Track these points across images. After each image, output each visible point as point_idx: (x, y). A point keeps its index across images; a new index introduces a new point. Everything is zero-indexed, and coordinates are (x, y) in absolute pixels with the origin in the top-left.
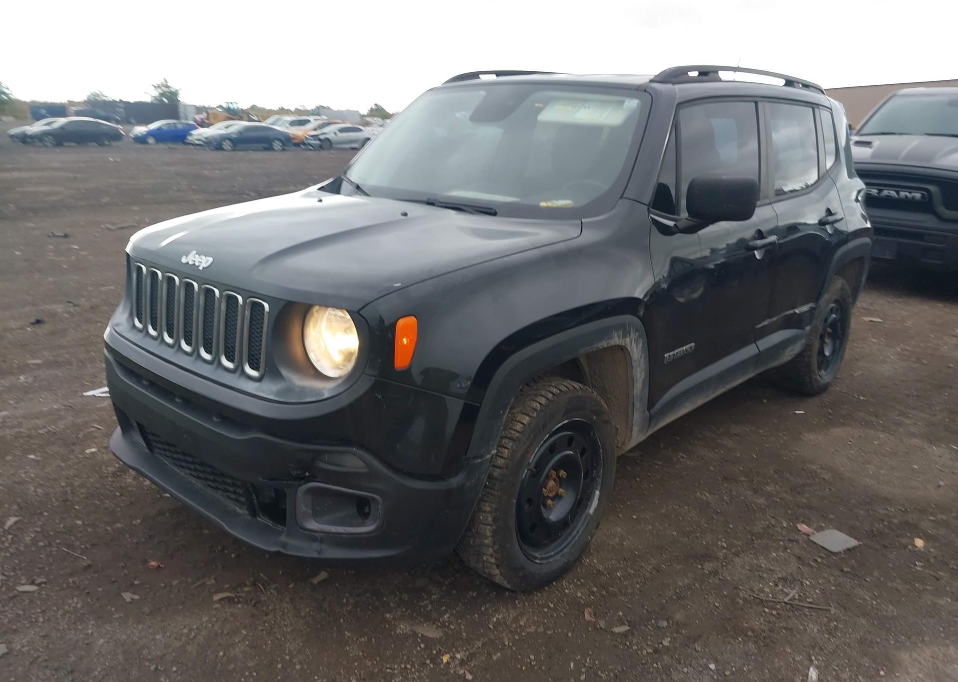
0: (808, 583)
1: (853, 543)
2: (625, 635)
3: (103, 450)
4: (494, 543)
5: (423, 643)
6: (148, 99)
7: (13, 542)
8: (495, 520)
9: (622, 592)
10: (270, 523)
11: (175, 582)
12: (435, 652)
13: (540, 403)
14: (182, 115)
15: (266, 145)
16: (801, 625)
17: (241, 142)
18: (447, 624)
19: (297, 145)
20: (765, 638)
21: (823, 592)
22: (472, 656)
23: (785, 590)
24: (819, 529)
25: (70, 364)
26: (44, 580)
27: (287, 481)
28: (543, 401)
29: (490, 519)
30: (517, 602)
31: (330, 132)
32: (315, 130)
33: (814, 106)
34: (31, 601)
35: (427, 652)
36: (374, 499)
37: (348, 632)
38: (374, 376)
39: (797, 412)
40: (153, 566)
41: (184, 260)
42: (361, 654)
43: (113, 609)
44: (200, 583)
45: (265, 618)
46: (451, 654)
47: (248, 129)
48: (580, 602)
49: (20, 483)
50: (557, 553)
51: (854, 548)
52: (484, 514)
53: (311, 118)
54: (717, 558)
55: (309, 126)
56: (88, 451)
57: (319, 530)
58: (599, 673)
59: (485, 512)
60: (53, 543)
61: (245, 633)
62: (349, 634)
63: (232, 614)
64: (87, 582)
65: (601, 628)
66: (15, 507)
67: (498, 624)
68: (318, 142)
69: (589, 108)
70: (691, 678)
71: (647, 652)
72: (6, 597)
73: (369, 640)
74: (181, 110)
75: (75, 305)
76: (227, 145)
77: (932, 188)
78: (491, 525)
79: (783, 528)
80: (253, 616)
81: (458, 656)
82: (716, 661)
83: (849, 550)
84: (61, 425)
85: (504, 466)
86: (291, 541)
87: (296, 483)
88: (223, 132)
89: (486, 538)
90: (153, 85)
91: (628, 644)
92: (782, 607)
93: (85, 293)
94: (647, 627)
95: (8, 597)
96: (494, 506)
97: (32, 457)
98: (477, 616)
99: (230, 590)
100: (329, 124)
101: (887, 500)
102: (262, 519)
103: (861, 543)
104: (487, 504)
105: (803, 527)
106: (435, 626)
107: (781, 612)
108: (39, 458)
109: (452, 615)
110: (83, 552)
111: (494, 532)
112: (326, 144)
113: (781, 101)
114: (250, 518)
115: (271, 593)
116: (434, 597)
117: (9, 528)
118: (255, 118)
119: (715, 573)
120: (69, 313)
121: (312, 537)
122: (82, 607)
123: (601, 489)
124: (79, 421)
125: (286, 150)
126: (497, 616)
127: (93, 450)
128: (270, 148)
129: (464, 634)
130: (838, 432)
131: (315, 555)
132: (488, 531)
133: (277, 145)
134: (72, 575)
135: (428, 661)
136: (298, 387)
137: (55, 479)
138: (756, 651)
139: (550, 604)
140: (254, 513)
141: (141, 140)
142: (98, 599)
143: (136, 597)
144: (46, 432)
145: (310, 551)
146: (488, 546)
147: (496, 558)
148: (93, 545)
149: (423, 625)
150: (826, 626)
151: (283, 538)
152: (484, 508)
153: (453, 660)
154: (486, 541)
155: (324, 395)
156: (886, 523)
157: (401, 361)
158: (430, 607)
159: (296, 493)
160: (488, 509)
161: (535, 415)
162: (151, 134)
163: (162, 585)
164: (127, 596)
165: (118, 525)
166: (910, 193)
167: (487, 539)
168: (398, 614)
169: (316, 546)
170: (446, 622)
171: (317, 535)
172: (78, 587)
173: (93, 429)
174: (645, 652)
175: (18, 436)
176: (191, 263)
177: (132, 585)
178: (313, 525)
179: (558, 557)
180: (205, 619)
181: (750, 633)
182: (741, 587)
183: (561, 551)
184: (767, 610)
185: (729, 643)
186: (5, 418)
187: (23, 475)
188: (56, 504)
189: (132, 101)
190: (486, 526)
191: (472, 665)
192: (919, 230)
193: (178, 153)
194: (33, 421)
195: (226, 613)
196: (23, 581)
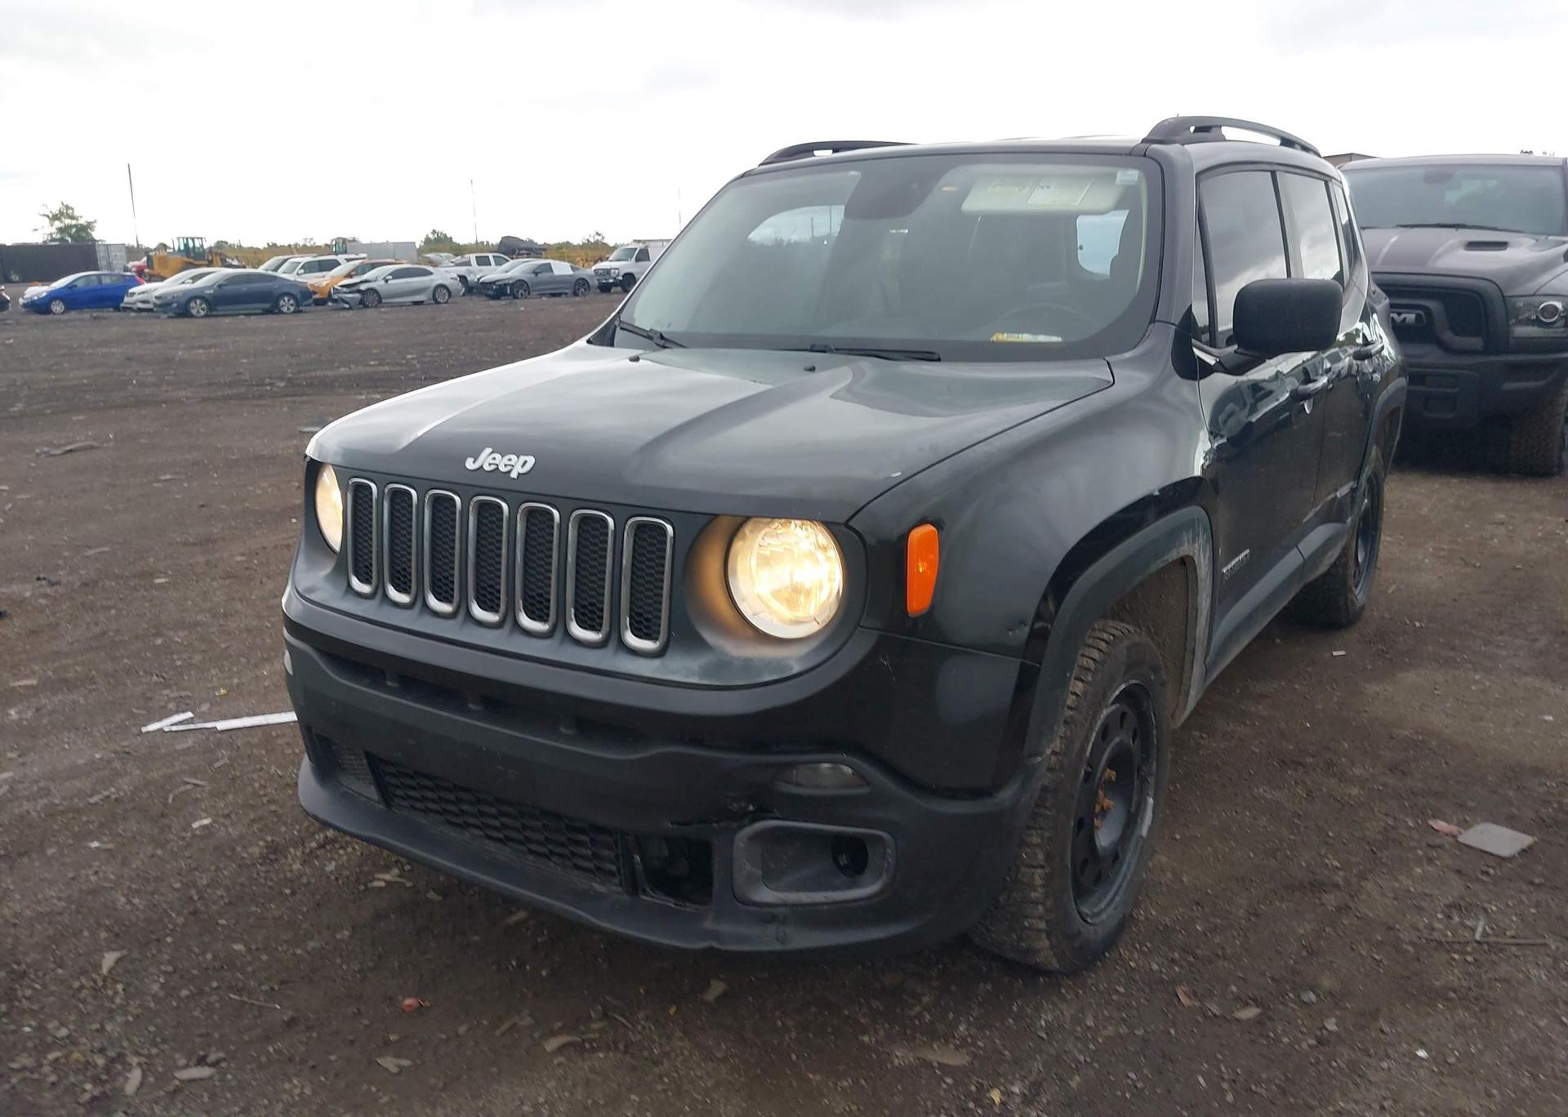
0: (1494, 908)
1: (1526, 840)
2: (1258, 1022)
3: (222, 820)
4: (1047, 897)
5: (947, 1076)
6: (37, 239)
7: (128, 996)
8: (1049, 857)
9: (1218, 955)
10: (671, 903)
11: (462, 1029)
12: (973, 1088)
13: (1093, 659)
14: (102, 263)
15: (267, 306)
16: (1518, 971)
17: (221, 301)
18: (969, 1040)
19: (320, 302)
20: (1476, 999)
21: (1521, 916)
22: (1036, 1089)
23: (1469, 923)
24: (1465, 825)
25: (92, 681)
26: (222, 1055)
27: (717, 822)
28: (1096, 655)
29: (1041, 857)
30: (1063, 991)
31: (376, 277)
32: (349, 276)
33: (1327, 179)
34: (212, 1097)
35: (961, 1089)
36: (880, 838)
37: (814, 1074)
38: (878, 629)
39: (1335, 653)
40: (410, 1006)
41: (470, 464)
42: (854, 1108)
43: (374, 1089)
44: (506, 1026)
45: (656, 1070)
46: (1002, 1088)
47: (232, 280)
48: (1162, 978)
49: (94, 892)
50: (1108, 904)
51: (1530, 847)
52: (1029, 850)
53: (341, 258)
54: (1337, 886)
55: (336, 271)
56: (196, 825)
57: (780, 902)
58: (1253, 1088)
59: (1031, 845)
60: (207, 989)
61: (637, 1099)
62: (818, 1078)
63: (593, 1070)
64: (303, 1048)
65: (1215, 1016)
66: (103, 935)
67: (1049, 1029)
68: (357, 295)
69: (1048, 187)
70: (1400, 1077)
71: (1309, 1046)
72: (162, 1093)
73: (856, 1082)
74: (101, 254)
75: (52, 584)
76: (197, 308)
77: (1431, 304)
78: (1042, 867)
79: (1409, 828)
80: (634, 1068)
81: (1016, 1089)
82: (1423, 1045)
83: (1524, 850)
84: (125, 785)
85: (1057, 767)
86: (725, 928)
87: (735, 825)
88: (188, 286)
89: (1033, 888)
90: (44, 215)
91: (1272, 1035)
92: (1473, 948)
93: (61, 562)
94: (1286, 1005)
95: (165, 1092)
96: (1047, 834)
97: (95, 844)
98: (1011, 1021)
99: (566, 1029)
100: (373, 266)
101: (1537, 772)
102: (651, 898)
103: (1536, 839)
104: (1034, 832)
105: (1440, 825)
106: (952, 1046)
107: (1478, 956)
108: (109, 846)
109: (969, 1025)
110: (271, 994)
111: (1048, 878)
112: (371, 298)
113: (1298, 171)
114: (626, 898)
115: (644, 1027)
116: (926, 999)
117: (110, 972)
118: (235, 263)
119: (1343, 909)
120: (46, 596)
121: (768, 915)
122: (315, 1093)
123: (1155, 794)
124: (155, 775)
125: (301, 312)
126: (1044, 1017)
127: (206, 822)
128: (274, 310)
129: (1007, 1053)
130: (1410, 677)
131: (778, 947)
132: (1037, 878)
133: (287, 304)
134: (268, 1039)
135: (971, 1105)
136: (738, 659)
137: (157, 879)
138: (1475, 1021)
139: (1118, 988)
140: (634, 888)
141: (40, 307)
142: (337, 1075)
143: (406, 1063)
144: (102, 800)
145: (764, 940)
146: (1036, 902)
147: (1047, 922)
148: (282, 983)
149: (932, 1047)
150: (1554, 969)
151: (708, 924)
152: (1030, 839)
153: (1009, 1096)
154: (1033, 895)
155: (791, 669)
156: (1556, 805)
157: (918, 600)
158: (928, 1017)
159: (732, 841)
160: (1036, 840)
161: (1090, 678)
162: (53, 297)
163: (443, 1036)
164: (389, 1063)
165: (311, 944)
166: (1399, 314)
167: (1035, 891)
168: (881, 1033)
169: (771, 930)
170: (966, 1037)
171: (776, 911)
172: (291, 1060)
173: (189, 787)
174: (1305, 1046)
175: (51, 813)
176: (487, 468)
177: (387, 1043)
178: (766, 895)
179: (1110, 910)
180: (551, 1084)
181: (1452, 995)
182: (1397, 926)
183: (1112, 900)
184: (1456, 956)
185: (1429, 1014)
186: (13, 785)
187: (93, 878)
188: (181, 920)
189: (9, 243)
190: (1033, 870)
191: (1045, 1101)
192: (1418, 369)
193: (113, 325)
194: (68, 784)
195: (582, 1069)
196: (182, 1062)
